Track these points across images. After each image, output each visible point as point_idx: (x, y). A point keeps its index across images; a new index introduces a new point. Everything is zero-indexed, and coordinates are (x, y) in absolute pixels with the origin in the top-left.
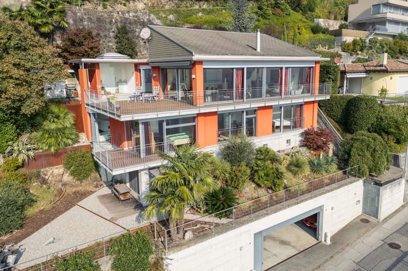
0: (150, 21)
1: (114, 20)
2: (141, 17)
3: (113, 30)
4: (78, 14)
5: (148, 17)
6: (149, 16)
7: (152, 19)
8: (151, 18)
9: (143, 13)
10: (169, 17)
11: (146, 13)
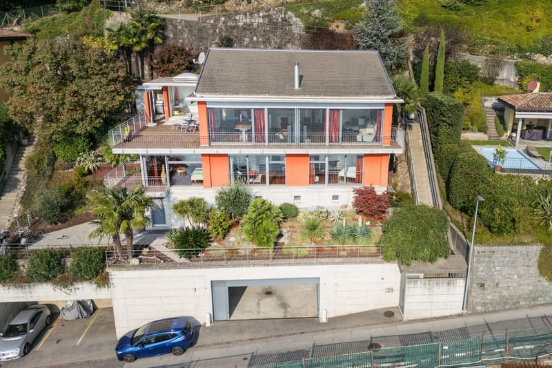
0: (286, 20)
1: (217, 31)
2: (274, 16)
3: (216, 41)
4: (179, 27)
5: (283, 16)
6: (285, 13)
7: (289, 18)
8: (287, 16)
9: (277, 11)
10: (313, 13)
11: (282, 10)
